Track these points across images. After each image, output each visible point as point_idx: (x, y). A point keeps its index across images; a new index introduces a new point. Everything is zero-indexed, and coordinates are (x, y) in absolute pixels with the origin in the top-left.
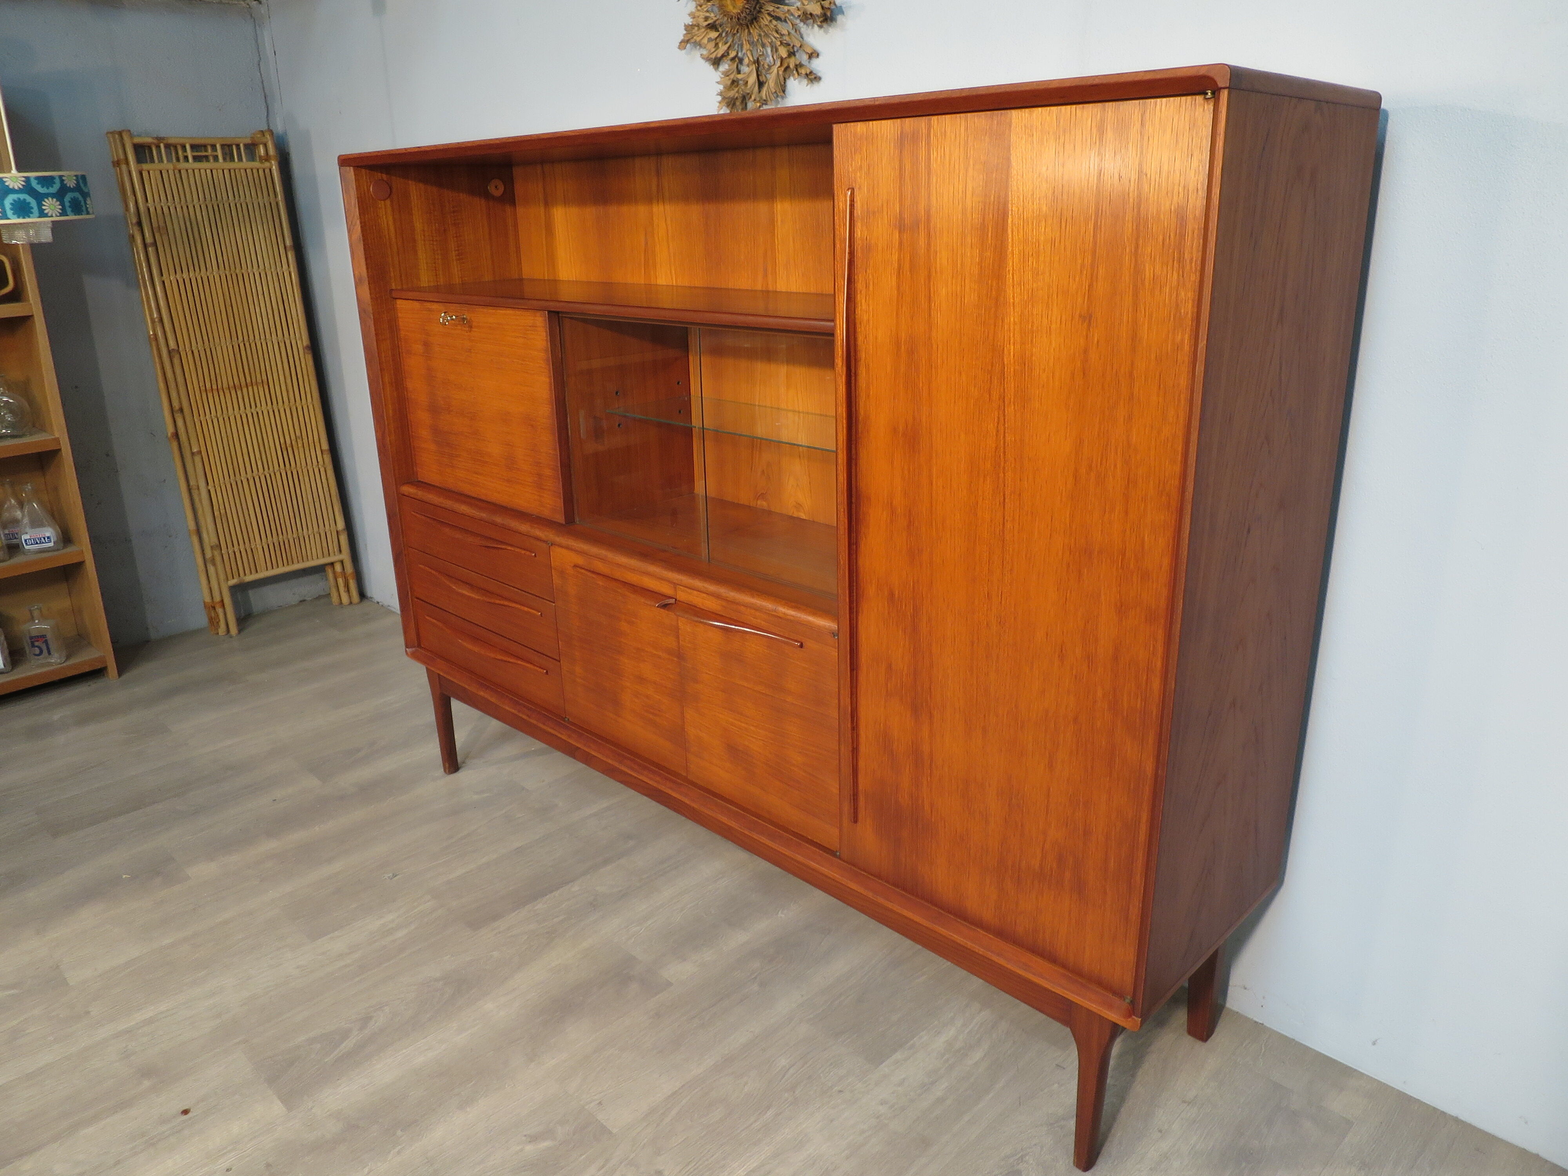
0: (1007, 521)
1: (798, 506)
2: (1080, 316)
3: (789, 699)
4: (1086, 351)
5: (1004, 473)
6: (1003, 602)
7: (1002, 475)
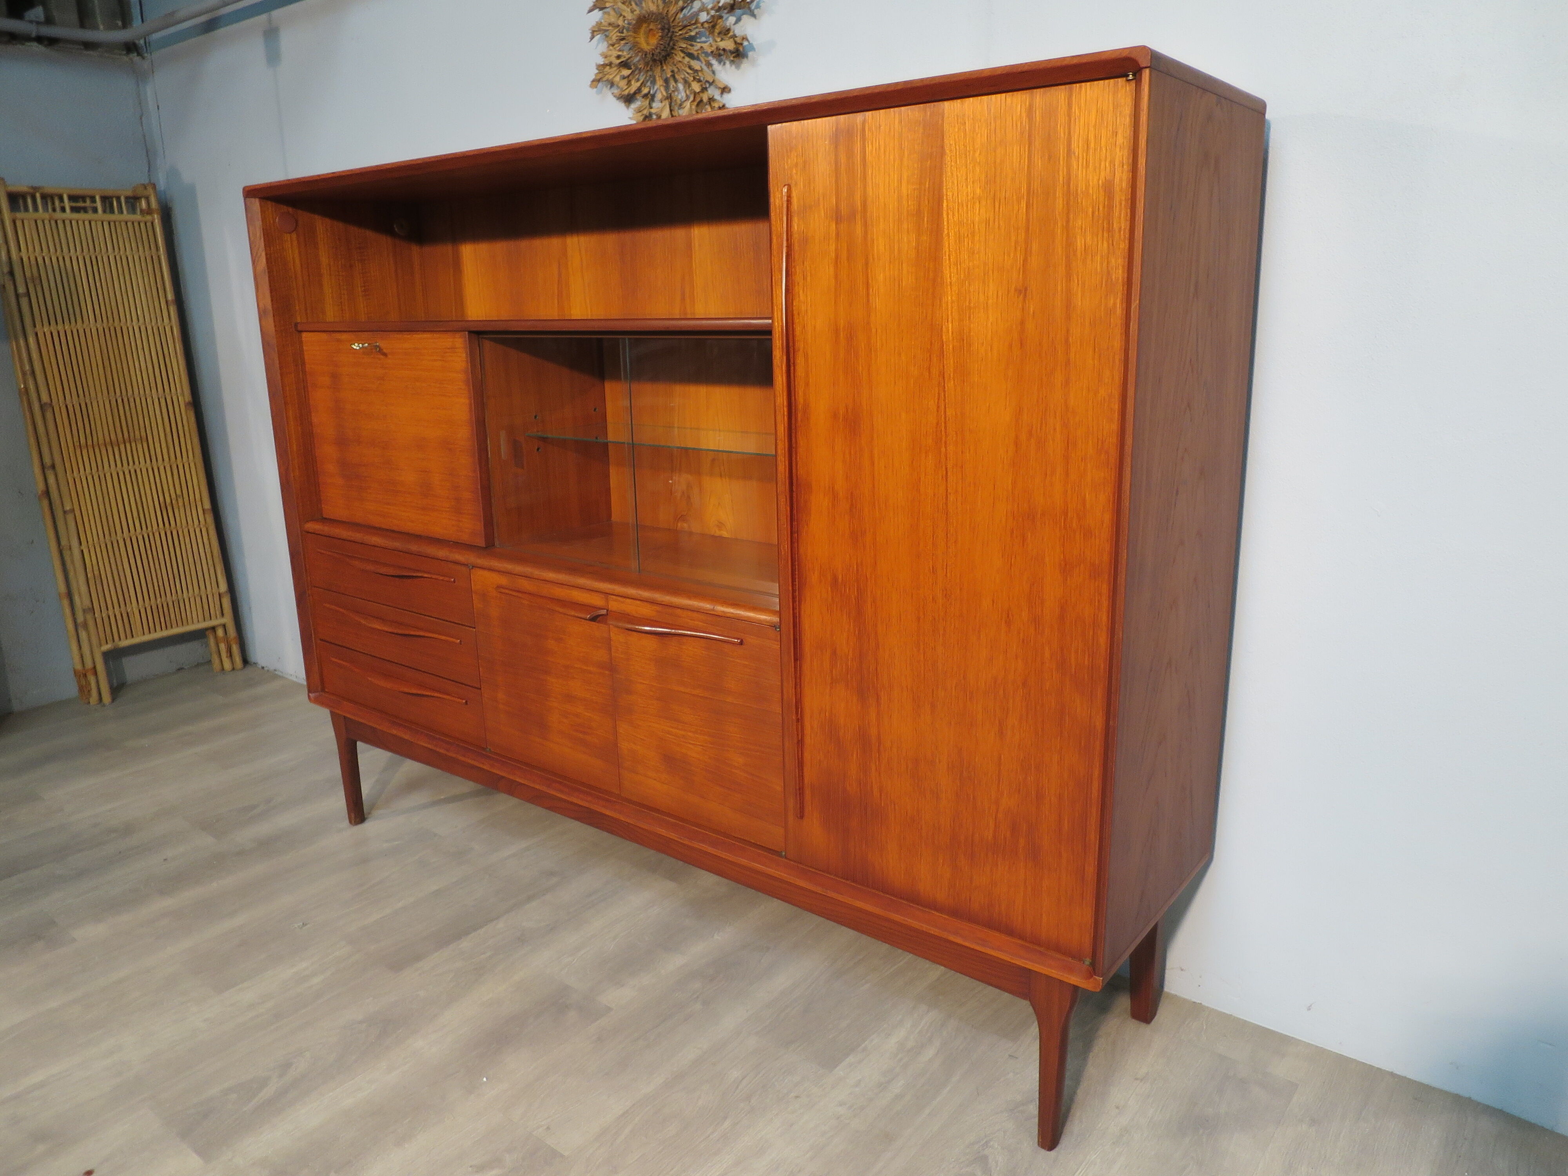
0: (950, 494)
1: (720, 525)
2: (1016, 290)
3: (729, 699)
4: (1022, 323)
5: (946, 447)
6: (948, 575)
7: (943, 449)
